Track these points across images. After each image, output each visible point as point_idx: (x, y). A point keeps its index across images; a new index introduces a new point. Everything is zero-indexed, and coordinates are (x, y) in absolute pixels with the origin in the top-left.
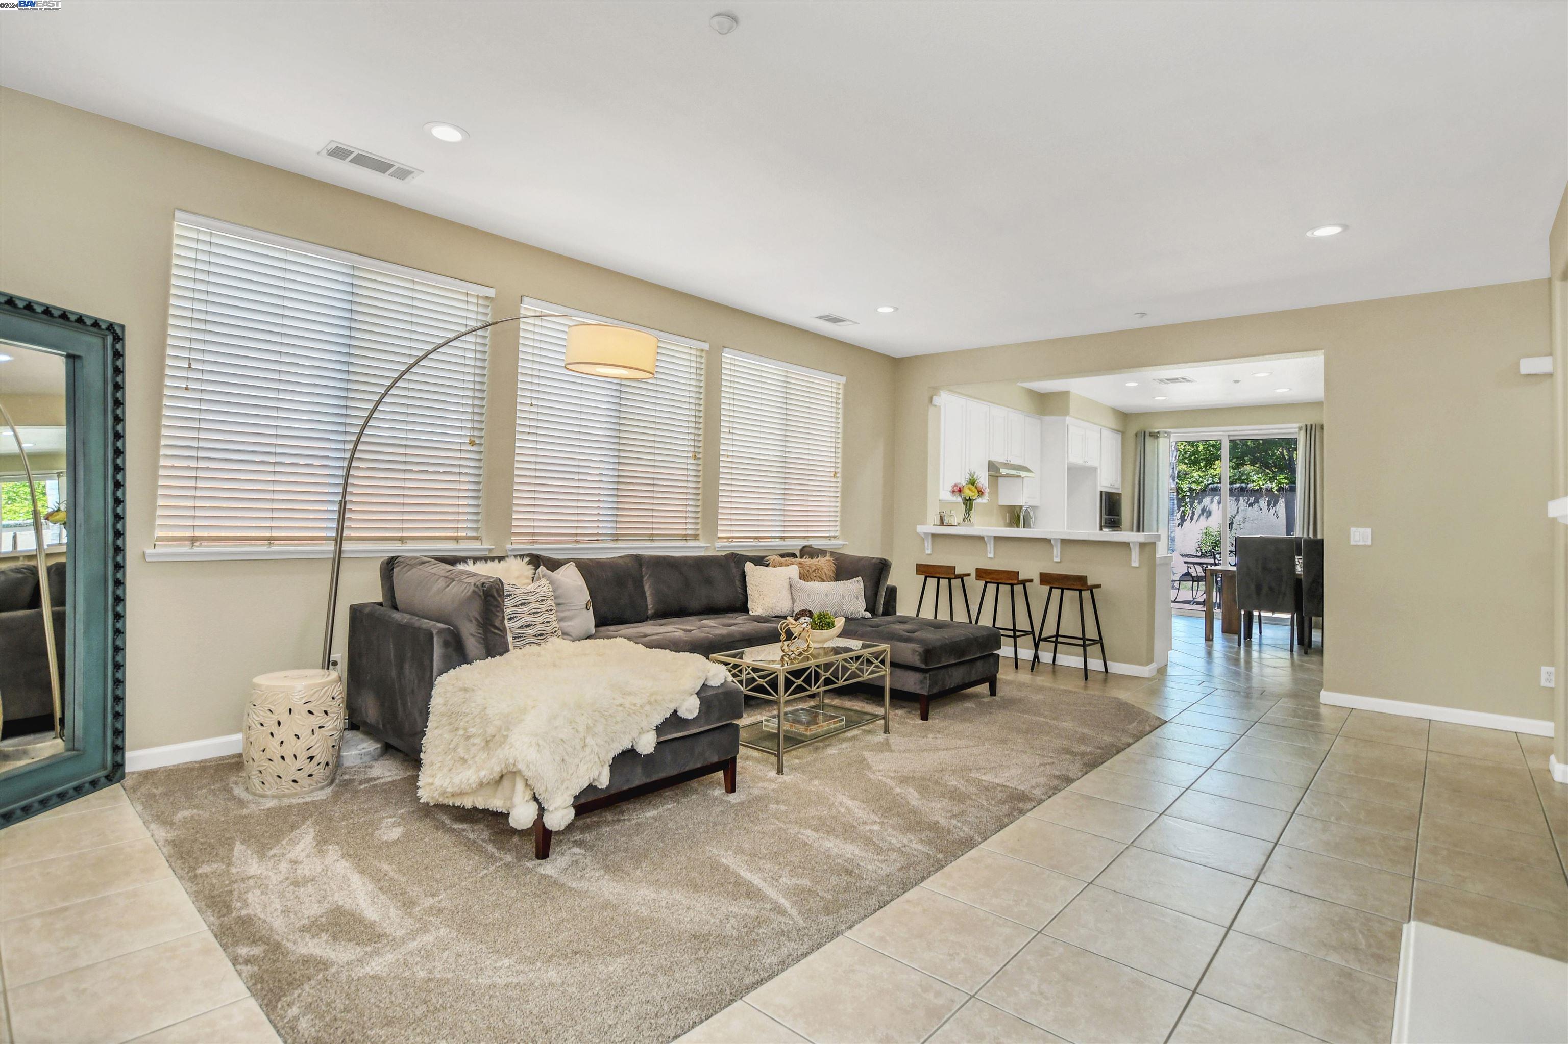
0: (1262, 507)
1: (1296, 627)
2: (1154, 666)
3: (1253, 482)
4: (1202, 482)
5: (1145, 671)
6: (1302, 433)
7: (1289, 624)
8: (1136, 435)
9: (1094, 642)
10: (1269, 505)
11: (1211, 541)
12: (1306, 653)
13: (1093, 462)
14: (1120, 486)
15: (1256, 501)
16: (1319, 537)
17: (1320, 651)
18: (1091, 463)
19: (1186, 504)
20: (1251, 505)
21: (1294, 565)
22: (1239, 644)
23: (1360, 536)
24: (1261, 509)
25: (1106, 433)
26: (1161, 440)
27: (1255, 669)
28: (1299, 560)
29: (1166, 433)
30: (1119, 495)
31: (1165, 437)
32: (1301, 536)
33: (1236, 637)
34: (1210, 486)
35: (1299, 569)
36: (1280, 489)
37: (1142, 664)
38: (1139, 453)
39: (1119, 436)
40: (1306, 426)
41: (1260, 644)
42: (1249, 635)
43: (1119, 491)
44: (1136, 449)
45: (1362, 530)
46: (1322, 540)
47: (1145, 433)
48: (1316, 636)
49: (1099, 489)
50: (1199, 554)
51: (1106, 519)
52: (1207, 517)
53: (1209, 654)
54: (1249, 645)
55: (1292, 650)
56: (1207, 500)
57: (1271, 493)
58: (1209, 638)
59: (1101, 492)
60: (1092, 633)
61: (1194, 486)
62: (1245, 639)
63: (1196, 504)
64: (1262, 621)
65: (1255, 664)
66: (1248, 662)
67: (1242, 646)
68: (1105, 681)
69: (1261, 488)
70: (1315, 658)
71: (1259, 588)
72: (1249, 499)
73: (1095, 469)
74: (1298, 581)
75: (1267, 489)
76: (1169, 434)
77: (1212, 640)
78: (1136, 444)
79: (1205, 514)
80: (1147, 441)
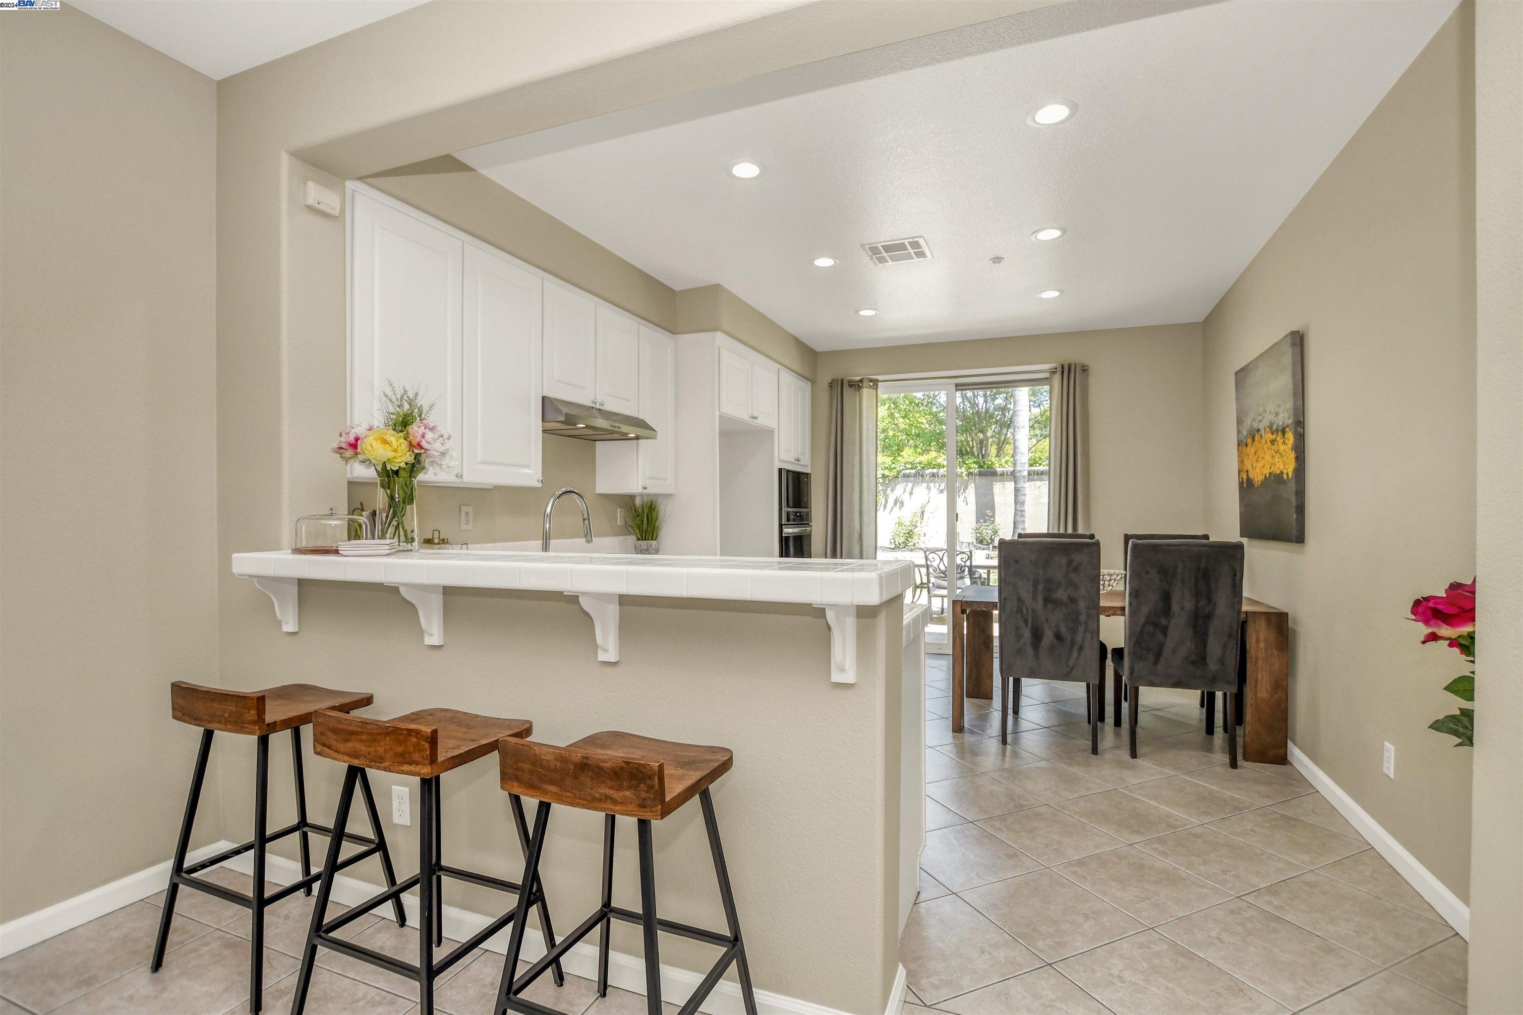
4: (894, 468)
6: (1057, 378)
8: (831, 385)
13: (766, 421)
14: (809, 464)
18: (762, 421)
25: (787, 377)
26: (865, 391)
29: (871, 381)
30: (807, 475)
31: (870, 387)
34: (902, 472)
36: (970, 474)
38: (835, 413)
39: (807, 386)
40: (1062, 366)
43: (809, 471)
44: (831, 407)
47: (842, 381)
49: (777, 465)
50: (893, 546)
51: (788, 514)
52: (900, 508)
56: (899, 488)
59: (780, 470)
61: (887, 472)
63: (889, 491)
72: (940, 486)
73: (771, 432)
76: (875, 383)
78: (831, 399)
79: (898, 505)
80: (845, 396)
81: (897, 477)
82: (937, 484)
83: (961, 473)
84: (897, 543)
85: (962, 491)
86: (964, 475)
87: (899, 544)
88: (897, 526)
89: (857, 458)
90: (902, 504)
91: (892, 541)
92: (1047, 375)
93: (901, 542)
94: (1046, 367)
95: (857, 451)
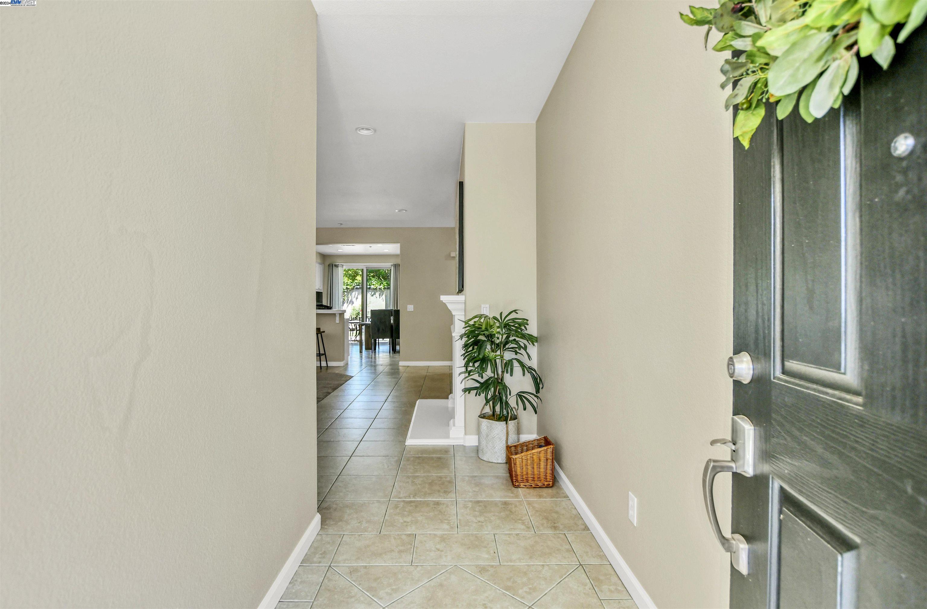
0: (377, 296)
1: (391, 345)
2: (344, 361)
3: (374, 285)
4: (352, 285)
5: (341, 364)
6: (393, 267)
7: (388, 344)
8: (329, 266)
9: (323, 354)
10: (380, 296)
11: (356, 313)
12: (394, 353)
14: (322, 290)
15: (375, 294)
16: (398, 309)
17: (399, 352)
19: (345, 296)
20: (372, 296)
21: (391, 320)
22: (372, 353)
23: (410, 308)
24: (376, 297)
26: (339, 268)
27: (377, 359)
28: (392, 318)
29: (341, 265)
31: (341, 267)
32: (392, 309)
33: (371, 350)
35: (392, 321)
36: (384, 288)
37: (341, 361)
38: (330, 274)
39: (322, 266)
40: (394, 264)
41: (379, 352)
42: (375, 349)
43: (322, 292)
44: (329, 272)
45: (411, 306)
46: (399, 310)
47: (333, 264)
48: (398, 348)
52: (352, 304)
53: (361, 357)
54: (375, 352)
55: (390, 353)
57: (381, 290)
58: (361, 352)
60: (322, 352)
61: (348, 287)
62: (374, 351)
63: (349, 295)
64: (380, 344)
65: (377, 358)
66: (375, 358)
67: (373, 353)
68: (327, 369)
69: (377, 288)
70: (397, 354)
71: (379, 330)
74: (392, 326)
75: (379, 288)
76: (343, 265)
77: (362, 352)
78: (329, 269)
79: (351, 303)
80: (333, 269)
81: (353, 289)
82: (370, 292)
83: (381, 288)
84: (352, 318)
85: (381, 296)
86: (382, 289)
87: (354, 318)
88: (353, 311)
89: (337, 288)
90: (353, 303)
91: (351, 317)
92: (391, 266)
93: (354, 317)
94: (391, 264)
95: (337, 286)
